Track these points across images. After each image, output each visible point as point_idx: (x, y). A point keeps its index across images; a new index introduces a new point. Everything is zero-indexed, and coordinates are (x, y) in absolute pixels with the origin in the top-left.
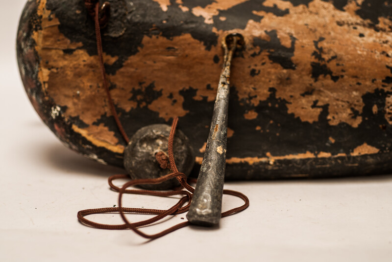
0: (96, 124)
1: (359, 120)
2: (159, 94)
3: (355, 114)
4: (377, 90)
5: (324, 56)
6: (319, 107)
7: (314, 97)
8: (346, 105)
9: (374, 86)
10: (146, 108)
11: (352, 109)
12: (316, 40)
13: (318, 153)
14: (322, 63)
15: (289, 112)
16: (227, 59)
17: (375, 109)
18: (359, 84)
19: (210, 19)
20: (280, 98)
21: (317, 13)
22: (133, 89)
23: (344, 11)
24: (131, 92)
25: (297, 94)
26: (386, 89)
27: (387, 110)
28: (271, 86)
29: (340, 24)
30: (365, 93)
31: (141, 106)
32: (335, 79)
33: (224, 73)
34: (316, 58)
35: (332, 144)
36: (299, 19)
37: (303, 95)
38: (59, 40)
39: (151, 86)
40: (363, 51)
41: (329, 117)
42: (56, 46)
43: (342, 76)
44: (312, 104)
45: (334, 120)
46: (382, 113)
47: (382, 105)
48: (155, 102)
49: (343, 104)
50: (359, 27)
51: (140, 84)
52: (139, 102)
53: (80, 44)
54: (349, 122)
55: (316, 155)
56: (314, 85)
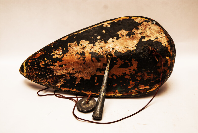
0: (142, 23)
1: (68, 45)
2: (126, 35)
3: (70, 46)
4: (65, 54)
5: (82, 58)
6: (80, 45)
7: (82, 47)
8: (73, 47)
9: (66, 54)
10: (129, 31)
11: (71, 47)
12: (86, 63)
13: (77, 34)
14: (82, 56)
15: (88, 41)
16: (109, 61)
17: (64, 49)
18: (70, 54)
19: (118, 60)
20: (92, 44)
21: (88, 73)
22: (134, 35)
23: (80, 77)
24: (135, 34)
25: (87, 46)
26: (63, 55)
27: (61, 50)
28: (95, 46)
29: (80, 72)
30: (68, 52)
31: (130, 31)
32: (77, 53)
33: (107, 67)
34: (84, 57)
35: (74, 37)
36: (93, 69)
37: (85, 46)
38: (161, 40)
39: (129, 37)
40: (71, 63)
41: (77, 43)
42: (161, 38)
43: (75, 54)
44: (82, 45)
45: (75, 43)
46: (63, 49)
47: (63, 51)
48: (127, 33)
49: (74, 48)
50: (75, 72)
51: (133, 36)
52: (131, 32)
53: (154, 41)
54: (71, 44)
55: (78, 33)
56: (83, 50)
